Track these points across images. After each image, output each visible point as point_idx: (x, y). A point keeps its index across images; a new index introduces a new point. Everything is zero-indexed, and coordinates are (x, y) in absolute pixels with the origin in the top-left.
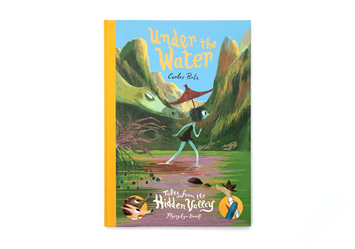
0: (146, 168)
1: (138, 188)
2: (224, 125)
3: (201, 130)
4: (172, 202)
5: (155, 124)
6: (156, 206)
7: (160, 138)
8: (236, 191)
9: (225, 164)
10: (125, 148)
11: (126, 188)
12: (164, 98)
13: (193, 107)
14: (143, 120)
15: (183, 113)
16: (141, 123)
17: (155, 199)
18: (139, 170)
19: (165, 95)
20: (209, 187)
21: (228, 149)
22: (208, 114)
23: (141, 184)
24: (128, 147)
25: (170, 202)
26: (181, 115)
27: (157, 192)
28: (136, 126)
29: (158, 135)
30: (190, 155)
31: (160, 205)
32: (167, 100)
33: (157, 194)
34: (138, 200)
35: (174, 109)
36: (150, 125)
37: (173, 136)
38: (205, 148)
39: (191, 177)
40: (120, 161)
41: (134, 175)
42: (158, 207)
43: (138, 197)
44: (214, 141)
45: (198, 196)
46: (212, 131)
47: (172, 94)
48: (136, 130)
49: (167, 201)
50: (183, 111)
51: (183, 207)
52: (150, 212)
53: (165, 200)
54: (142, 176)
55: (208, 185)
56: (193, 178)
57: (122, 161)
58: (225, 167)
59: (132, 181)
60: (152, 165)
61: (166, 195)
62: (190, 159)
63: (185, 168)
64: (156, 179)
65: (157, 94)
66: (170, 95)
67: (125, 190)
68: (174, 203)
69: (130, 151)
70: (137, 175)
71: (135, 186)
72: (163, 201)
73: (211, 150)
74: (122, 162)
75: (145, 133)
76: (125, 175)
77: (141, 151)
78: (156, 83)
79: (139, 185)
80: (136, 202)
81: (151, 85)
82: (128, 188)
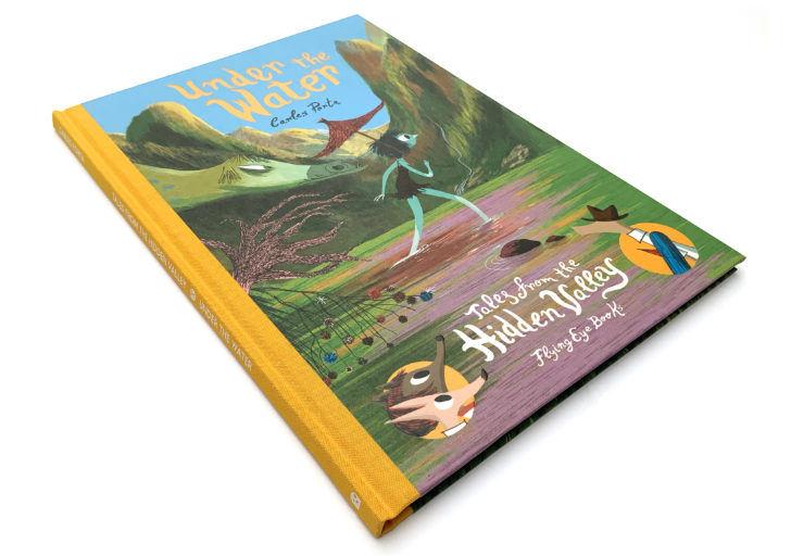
0: (370, 290)
1: (390, 345)
2: (465, 135)
3: (427, 164)
4: (514, 322)
5: (314, 203)
6: (482, 355)
7: (349, 219)
8: (626, 215)
9: (544, 186)
10: (275, 282)
11: (355, 366)
12: (293, 156)
13: (372, 141)
14: (275, 209)
15: (358, 158)
16: (276, 216)
17: (463, 342)
18: (356, 304)
19: (291, 151)
20: (562, 241)
21: (519, 162)
22: (415, 136)
23: (392, 331)
24: (283, 275)
25: (506, 325)
26: (359, 162)
27: (450, 323)
28: (268, 229)
29: (339, 217)
30: (451, 211)
31: (492, 348)
32: (303, 156)
33: (456, 327)
34: (419, 375)
35: (332, 161)
36: (301, 210)
37: (376, 199)
38: (470, 185)
39: (500, 246)
40: (283, 316)
41: (352, 323)
42: (490, 357)
43: (410, 368)
44: (474, 164)
45: (560, 272)
46: (452, 153)
47: (305, 144)
48: (273, 235)
49: (499, 326)
50: (357, 155)
51: (553, 315)
52: (480, 382)
53: (489, 327)
54: (376, 312)
55: (556, 239)
56: (507, 246)
57: (290, 310)
58: (550, 190)
59: (358, 341)
60: (379, 277)
61: (481, 317)
62: (461, 218)
63: (467, 238)
64: (418, 299)
65: (269, 157)
66: (303, 146)
67: (359, 372)
68: (521, 321)
69: (295, 282)
70: (359, 319)
71: (379, 346)
72: (490, 333)
73: (486, 181)
74: (292, 314)
75: (302, 229)
76: (327, 336)
77: (326, 265)
78: (253, 144)
79: (389, 338)
80: (415, 382)
81: (242, 151)
82: (362, 361)
